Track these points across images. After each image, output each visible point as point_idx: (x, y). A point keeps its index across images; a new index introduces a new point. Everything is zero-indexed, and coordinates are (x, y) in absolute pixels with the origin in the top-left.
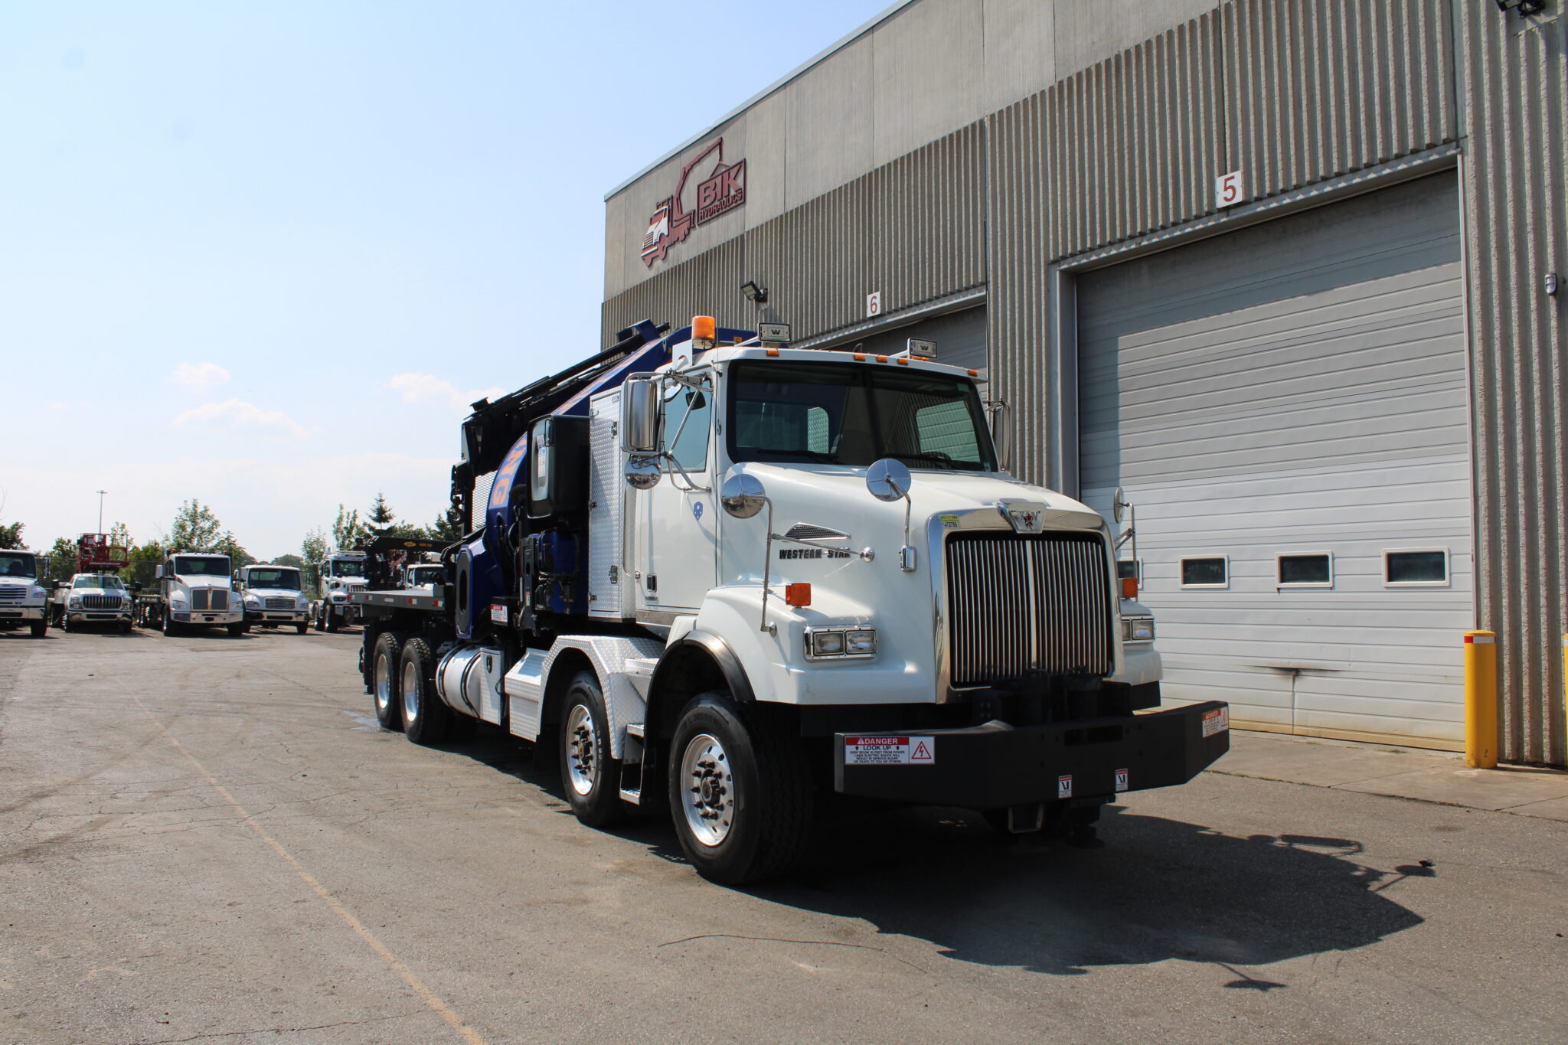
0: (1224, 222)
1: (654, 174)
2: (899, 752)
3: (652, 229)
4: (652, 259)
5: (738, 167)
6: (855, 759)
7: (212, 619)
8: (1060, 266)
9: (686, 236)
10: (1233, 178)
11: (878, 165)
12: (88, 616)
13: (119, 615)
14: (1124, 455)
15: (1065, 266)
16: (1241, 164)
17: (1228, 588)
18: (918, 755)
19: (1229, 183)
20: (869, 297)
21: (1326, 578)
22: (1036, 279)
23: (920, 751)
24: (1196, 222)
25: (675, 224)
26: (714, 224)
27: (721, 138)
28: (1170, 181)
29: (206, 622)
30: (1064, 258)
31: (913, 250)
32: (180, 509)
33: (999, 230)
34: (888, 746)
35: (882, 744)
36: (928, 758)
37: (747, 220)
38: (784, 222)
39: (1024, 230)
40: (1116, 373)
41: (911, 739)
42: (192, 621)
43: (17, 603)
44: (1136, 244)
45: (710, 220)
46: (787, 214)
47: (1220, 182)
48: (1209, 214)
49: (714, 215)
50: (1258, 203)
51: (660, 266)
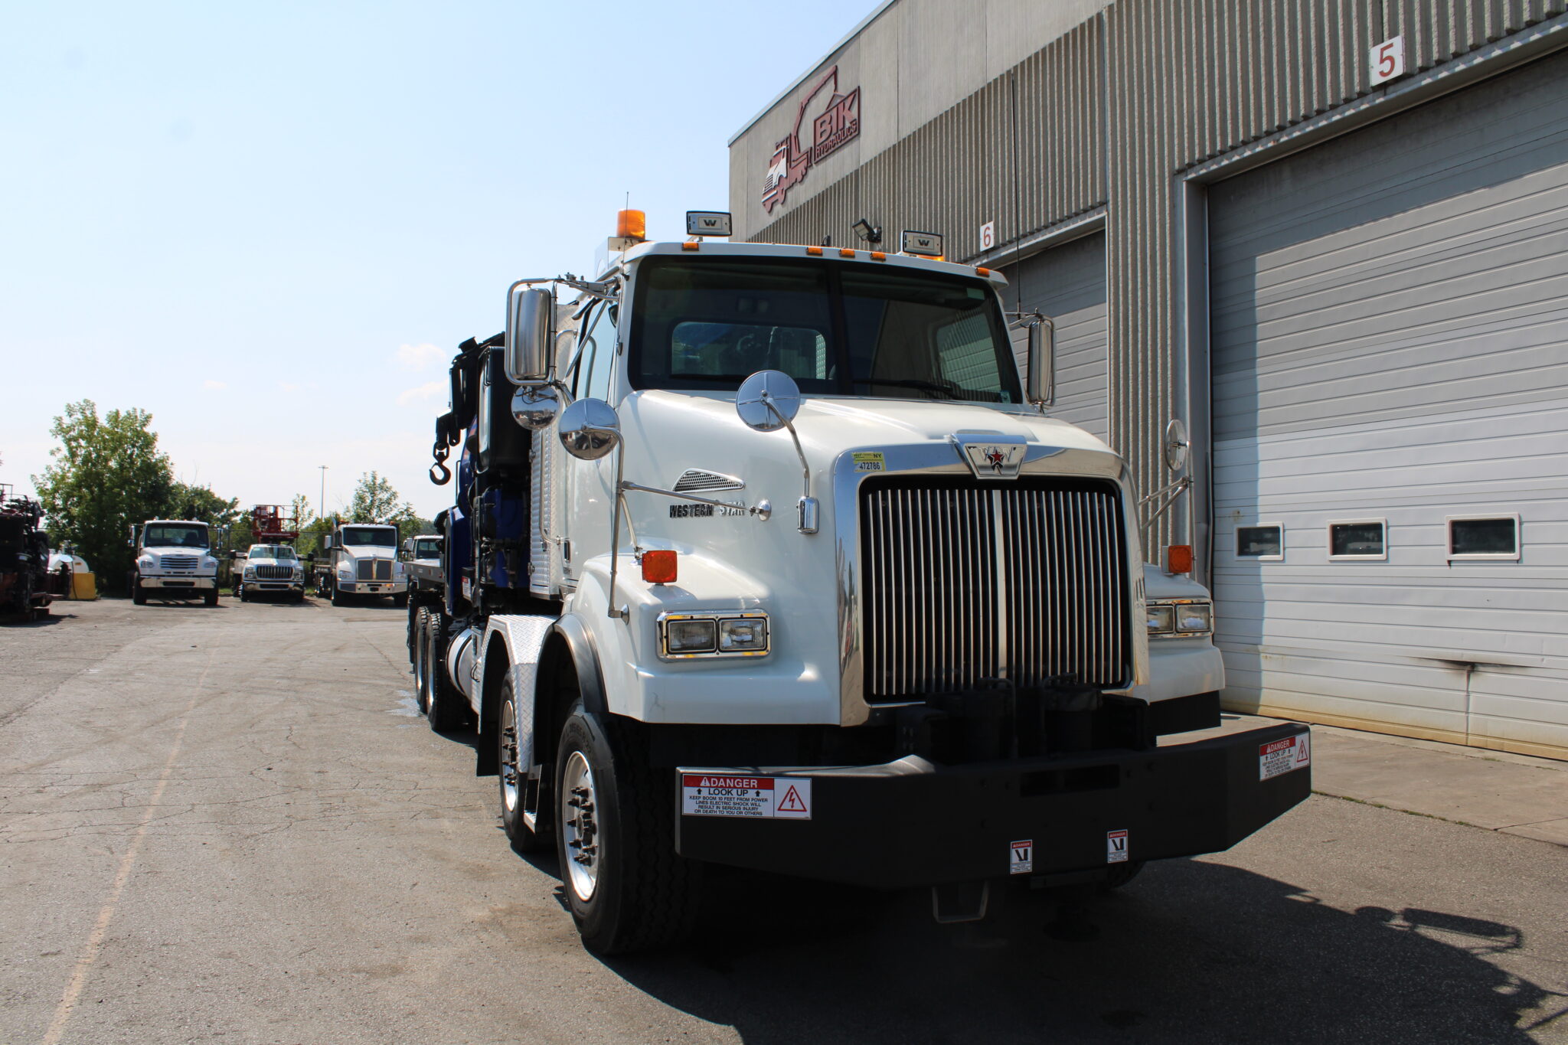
0: (1381, 104)
1: (774, 112)
2: (759, 800)
3: (771, 171)
4: (772, 204)
5: (852, 97)
6: (696, 807)
7: (377, 590)
8: (1187, 175)
9: (803, 176)
10: (1391, 46)
11: (991, 79)
12: (262, 586)
13: (291, 585)
14: (1263, 398)
15: (1192, 176)
16: (1401, 26)
17: (1387, 560)
18: (787, 805)
19: (1386, 53)
20: (982, 228)
21: (1510, 548)
22: (1159, 193)
23: (790, 800)
24: (1346, 106)
25: (793, 164)
26: (831, 160)
27: (836, 67)
28: (1314, 59)
29: (370, 592)
30: (1191, 166)
31: (1027, 170)
32: (360, 481)
33: (1118, 139)
34: (744, 791)
35: (735, 787)
36: (802, 809)
37: (861, 155)
38: (899, 152)
39: (1146, 136)
40: (1253, 300)
41: (777, 781)
42: (358, 591)
43: (189, 573)
44: (1274, 142)
45: (826, 157)
46: (899, 143)
47: (1374, 53)
48: (1362, 95)
49: (830, 151)
50: (1423, 74)
51: (780, 211)
